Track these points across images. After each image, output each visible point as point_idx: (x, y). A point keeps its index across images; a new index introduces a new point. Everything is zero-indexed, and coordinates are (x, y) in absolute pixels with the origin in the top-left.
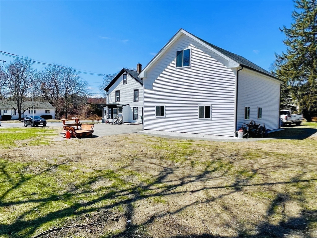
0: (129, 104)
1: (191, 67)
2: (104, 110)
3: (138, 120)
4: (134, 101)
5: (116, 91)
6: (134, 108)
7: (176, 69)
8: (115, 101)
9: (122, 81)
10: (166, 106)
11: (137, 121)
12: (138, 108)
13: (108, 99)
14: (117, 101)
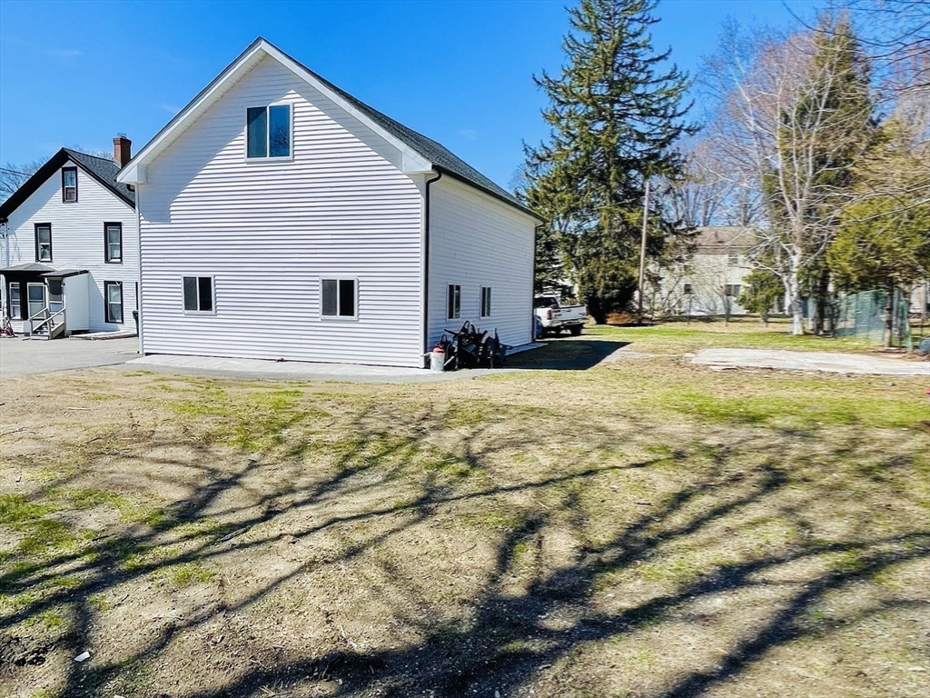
0: (86, 272)
1: (294, 160)
3: (123, 322)
4: (107, 260)
5: (37, 225)
6: (106, 283)
7: (248, 163)
8: (33, 260)
9: (61, 190)
10: (217, 278)
11: (120, 326)
12: (120, 283)
13: (8, 252)
14: (43, 260)
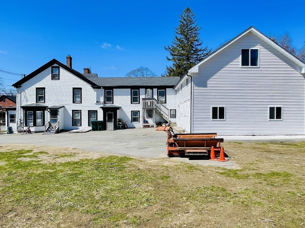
0: (63, 107)
1: (259, 68)
2: (9, 114)
3: (81, 125)
4: (74, 102)
5: (37, 88)
6: (73, 111)
7: (241, 68)
8: (35, 102)
9: (51, 75)
10: (227, 107)
11: (79, 127)
12: (81, 110)
13: (21, 99)
14: (40, 102)
